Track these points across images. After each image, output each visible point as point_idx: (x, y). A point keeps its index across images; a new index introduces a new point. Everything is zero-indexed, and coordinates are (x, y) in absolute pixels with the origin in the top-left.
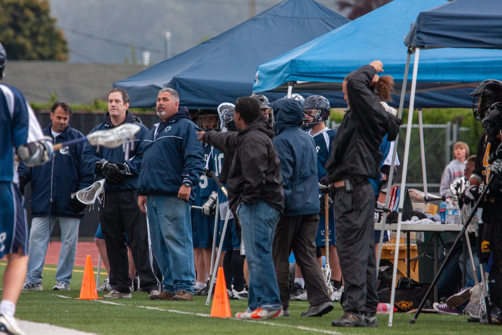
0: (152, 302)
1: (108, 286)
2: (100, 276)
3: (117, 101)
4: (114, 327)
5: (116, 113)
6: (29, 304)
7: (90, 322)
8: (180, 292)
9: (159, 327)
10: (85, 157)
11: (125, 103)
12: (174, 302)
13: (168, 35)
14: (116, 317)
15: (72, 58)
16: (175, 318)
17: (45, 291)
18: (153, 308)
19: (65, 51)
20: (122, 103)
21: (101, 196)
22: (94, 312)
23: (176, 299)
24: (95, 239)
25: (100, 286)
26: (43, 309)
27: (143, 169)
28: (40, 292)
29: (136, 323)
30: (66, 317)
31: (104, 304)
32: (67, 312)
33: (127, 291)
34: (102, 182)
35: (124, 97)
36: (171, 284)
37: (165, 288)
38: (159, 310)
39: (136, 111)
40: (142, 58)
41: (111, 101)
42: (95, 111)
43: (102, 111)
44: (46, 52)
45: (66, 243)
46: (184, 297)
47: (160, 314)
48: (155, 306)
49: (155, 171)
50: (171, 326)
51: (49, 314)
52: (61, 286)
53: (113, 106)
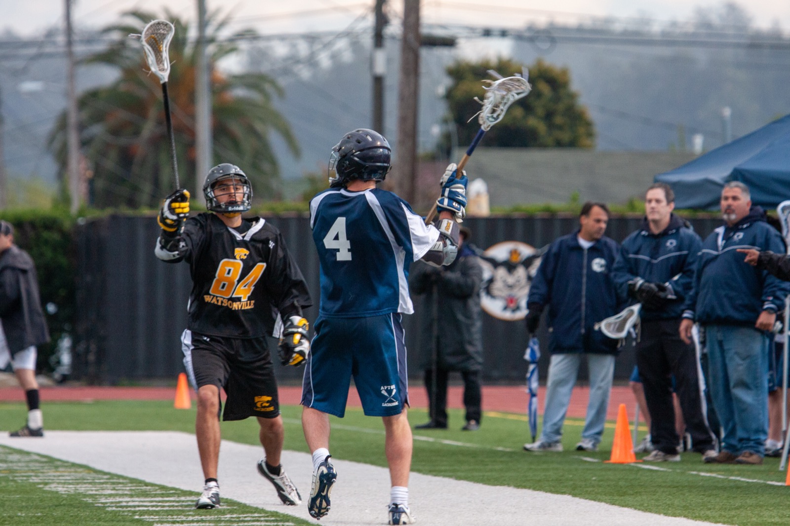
1: (649, 445)
2: (638, 433)
3: (658, 201)
4: (657, 500)
5: (656, 217)
6: (544, 470)
7: (625, 494)
8: (745, 453)
9: (718, 500)
11: (669, 202)
13: (727, 112)
14: (660, 486)
15: (601, 144)
16: (738, 487)
17: (566, 453)
18: (708, 475)
19: (590, 135)
20: (664, 203)
21: (635, 326)
22: (631, 480)
23: (740, 462)
24: (631, 383)
26: (562, 476)
27: (705, 291)
28: (558, 453)
29: (687, 495)
30: (593, 486)
31: (644, 469)
32: (595, 480)
33: (674, 452)
34: (636, 308)
35: (667, 196)
36: (734, 442)
37: (725, 448)
38: (717, 478)
39: (685, 213)
40: (691, 143)
41: (650, 201)
42: (630, 214)
43: (638, 214)
44: (565, 136)
45: (599, 388)
46: (751, 459)
47: (718, 481)
48: (711, 471)
49: (722, 292)
50: (734, 498)
51: (571, 483)
52: (587, 444)
53: (653, 208)
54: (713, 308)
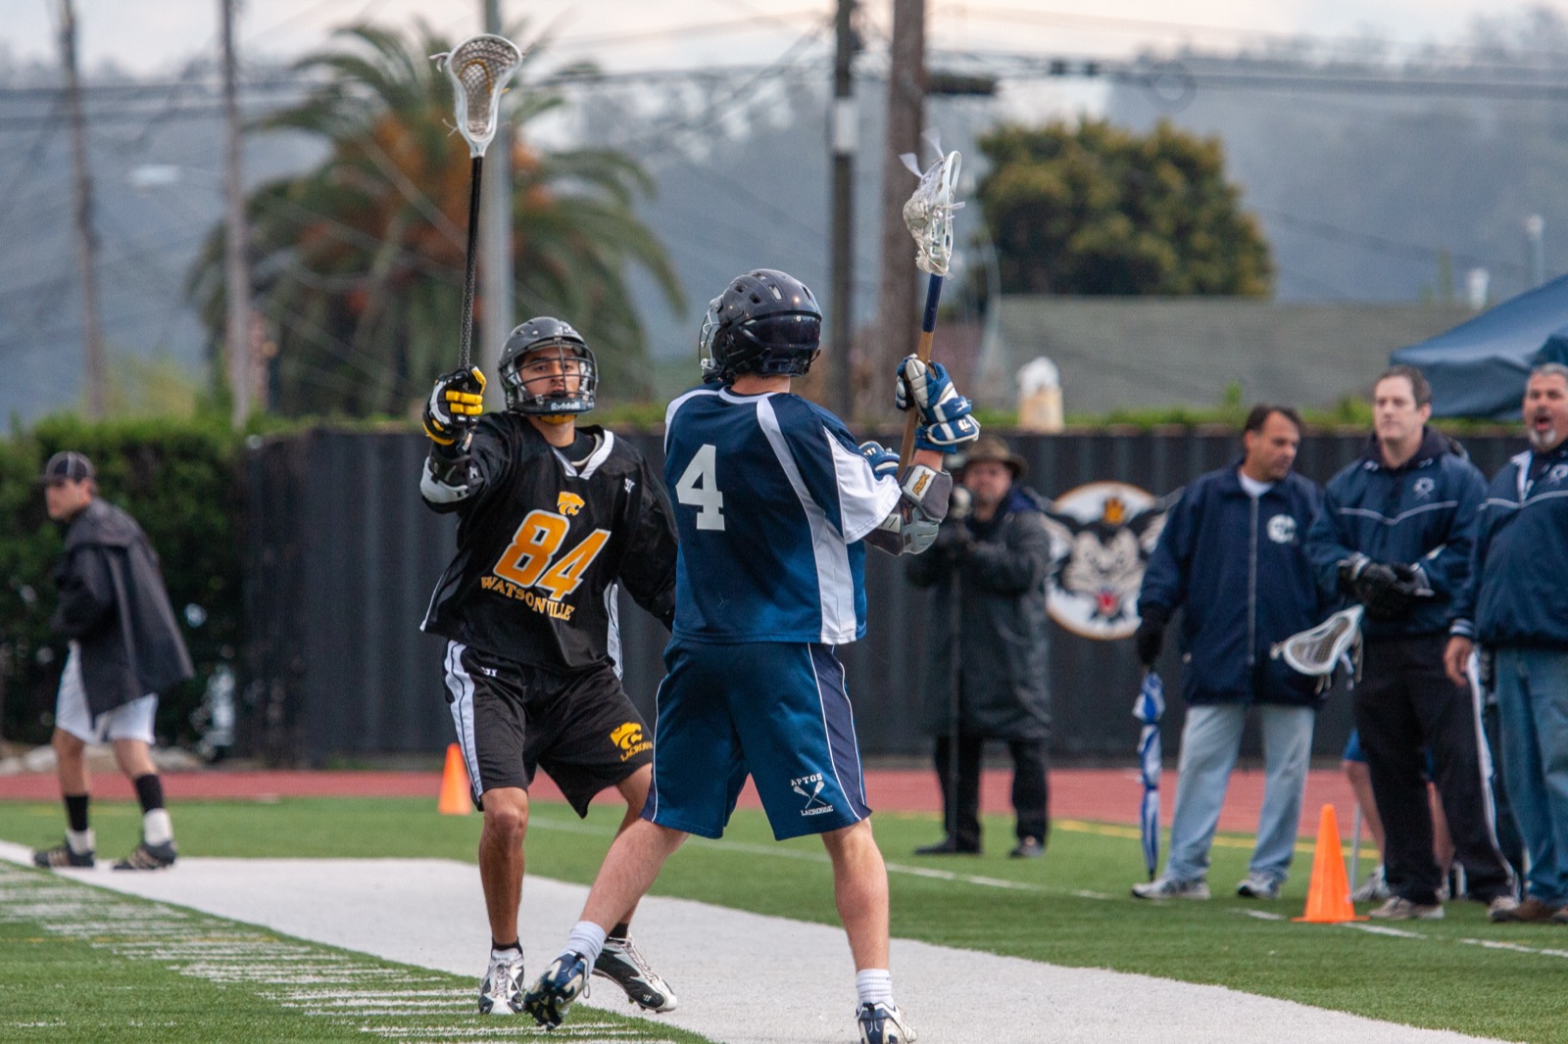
0: (1499, 929)
1: (1381, 886)
2: (1360, 862)
3: (1398, 402)
4: (1398, 996)
5: (1395, 433)
6: (1173, 936)
7: (1333, 983)
9: (1518, 995)
10: (1313, 551)
11: (1420, 404)
12: (1556, 930)
13: (1536, 225)
14: (1403, 968)
15: (1283, 289)
16: (1558, 971)
17: (1216, 902)
18: (1499, 945)
19: (1263, 270)
20: (1411, 406)
21: (1350, 650)
22: (1346, 956)
23: (1563, 921)
24: (1346, 764)
25: (1358, 886)
26: (1210, 947)
27: (1494, 581)
29: (1456, 985)
30: (1270, 968)
31: (1371, 935)
32: (1273, 956)
33: (1431, 901)
34: (1354, 614)
35: (1417, 391)
36: (1550, 880)
37: (1532, 891)
38: (1518, 952)
39: (1452, 426)
40: (1464, 286)
41: (1383, 402)
42: (1342, 428)
43: (1359, 427)
44: (1214, 273)
45: (1286, 773)
47: (1519, 959)
48: (1504, 938)
49: (1528, 585)
50: (1551, 991)
51: (1227, 961)
52: (1259, 885)
53: (1388, 416)
54: (1509, 616)
